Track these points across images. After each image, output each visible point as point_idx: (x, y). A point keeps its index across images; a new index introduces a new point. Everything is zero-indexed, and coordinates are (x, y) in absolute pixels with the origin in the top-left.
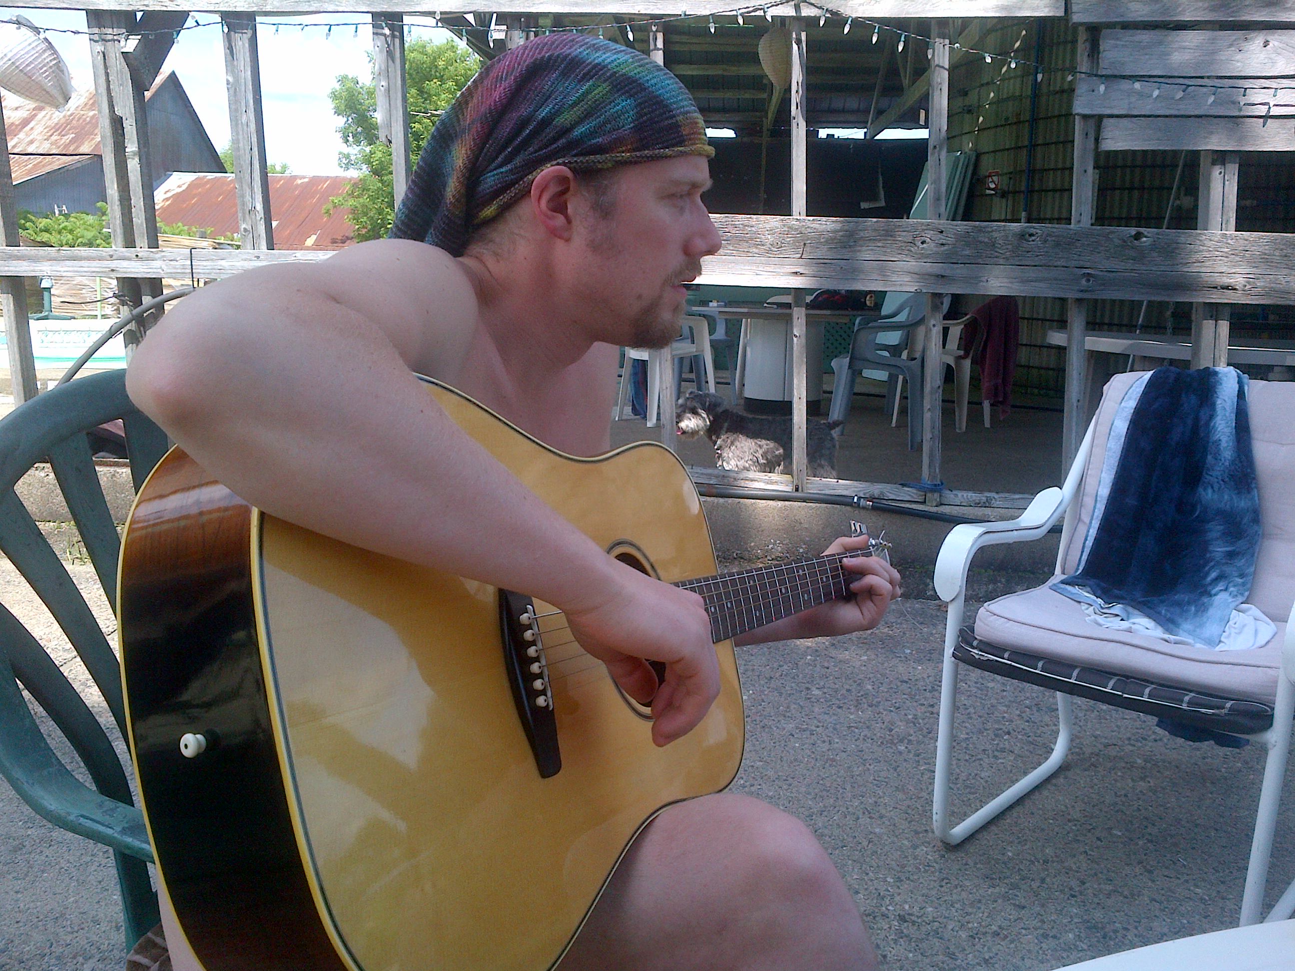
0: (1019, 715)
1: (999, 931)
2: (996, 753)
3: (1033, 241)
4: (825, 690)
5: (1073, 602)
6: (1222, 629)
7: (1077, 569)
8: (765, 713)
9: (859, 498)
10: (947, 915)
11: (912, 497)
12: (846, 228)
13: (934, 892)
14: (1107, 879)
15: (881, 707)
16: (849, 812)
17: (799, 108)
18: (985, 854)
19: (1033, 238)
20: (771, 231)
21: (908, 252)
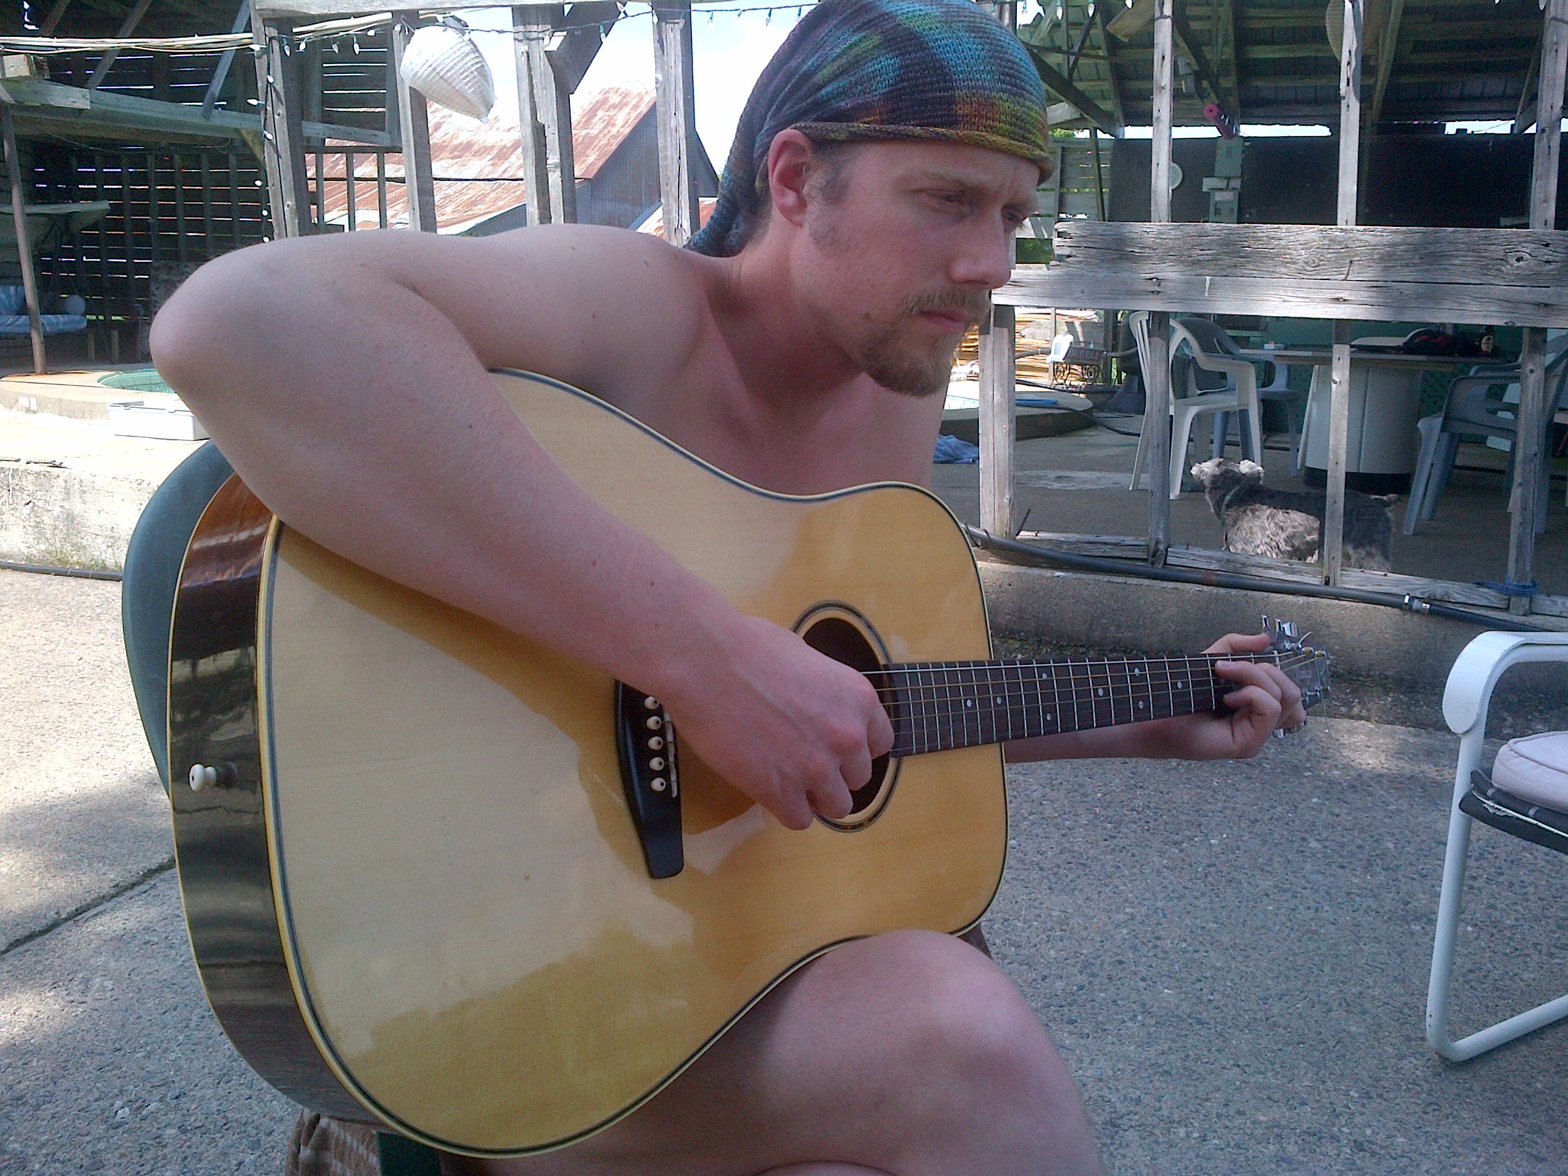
9: (1412, 599)
10: (1423, 1151)
11: (1490, 601)
12: (1410, 240)
15: (1399, 872)
16: (1320, 1001)
17: (1351, 84)
18: (1501, 1080)
20: (1306, 245)
21: (1496, 272)
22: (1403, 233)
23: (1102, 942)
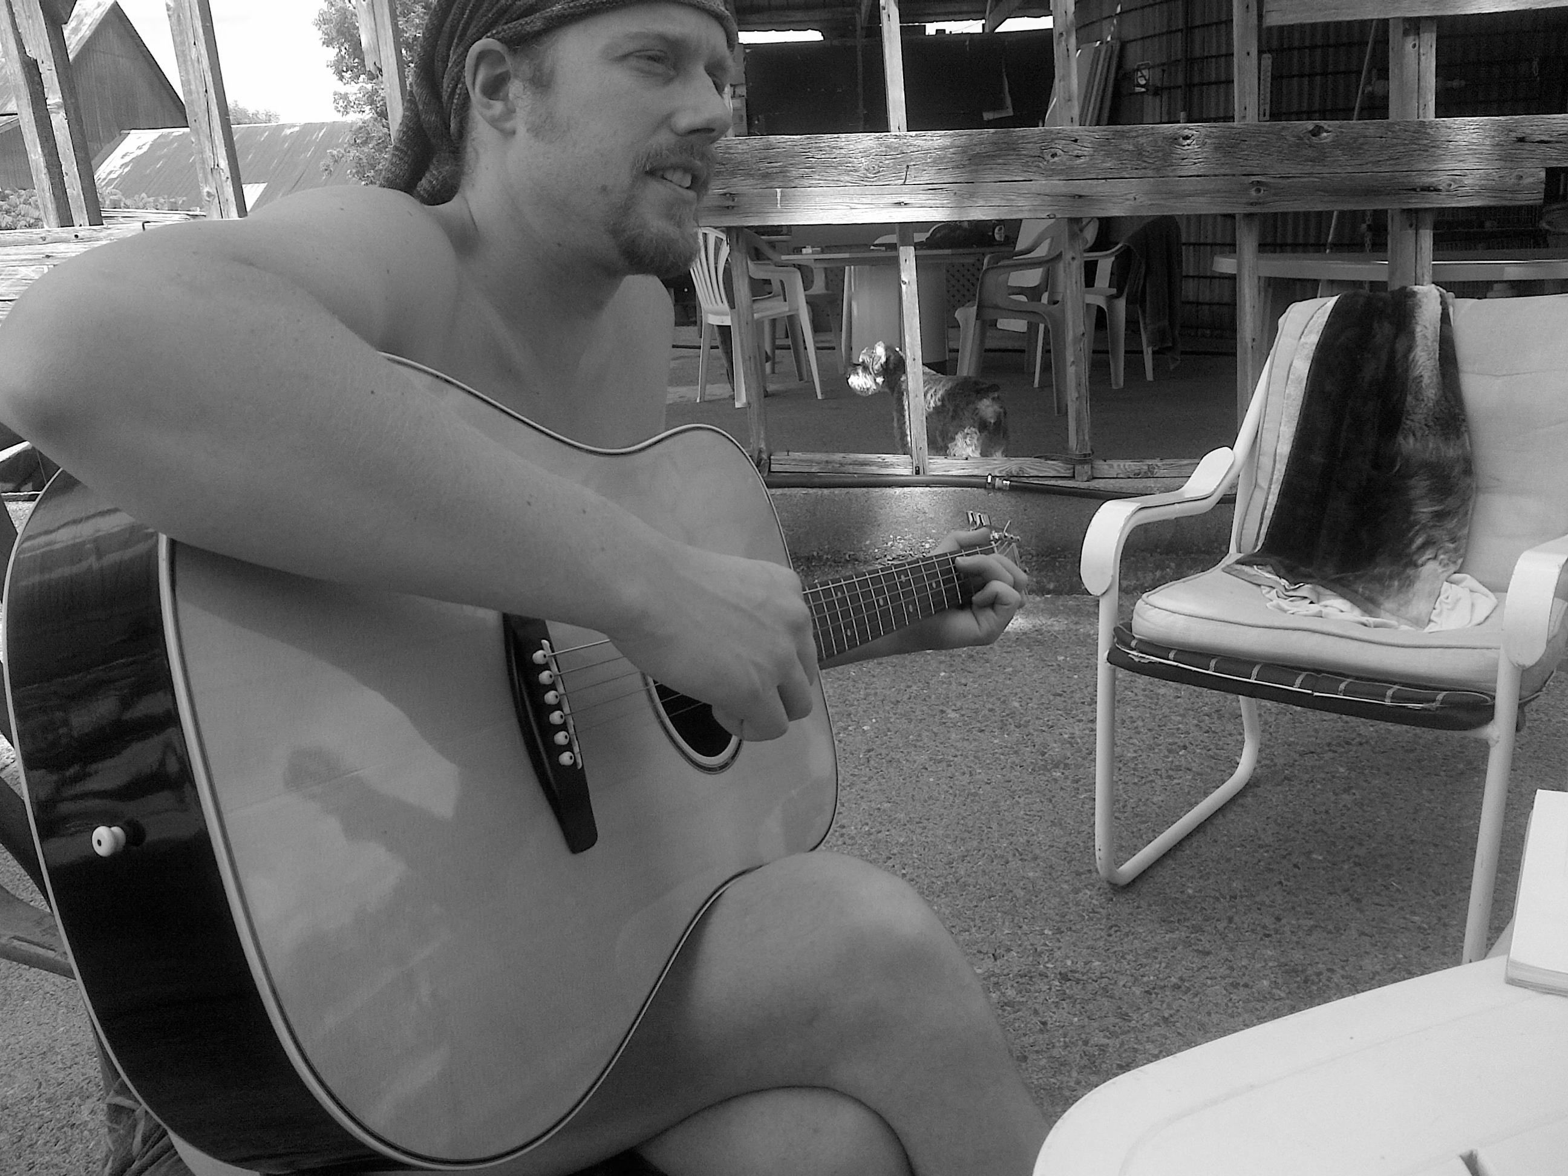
0: (1197, 725)
1: (1179, 983)
2: (1171, 773)
3: (1188, 145)
5: (1250, 585)
6: (1432, 605)
7: (1255, 548)
9: (994, 477)
10: (1117, 969)
11: (1059, 472)
12: (957, 143)
13: (1101, 943)
14: (1306, 913)
16: (996, 855)
18: (1160, 893)
19: (1188, 141)
20: (866, 153)
21: (1035, 169)
22: (951, 136)
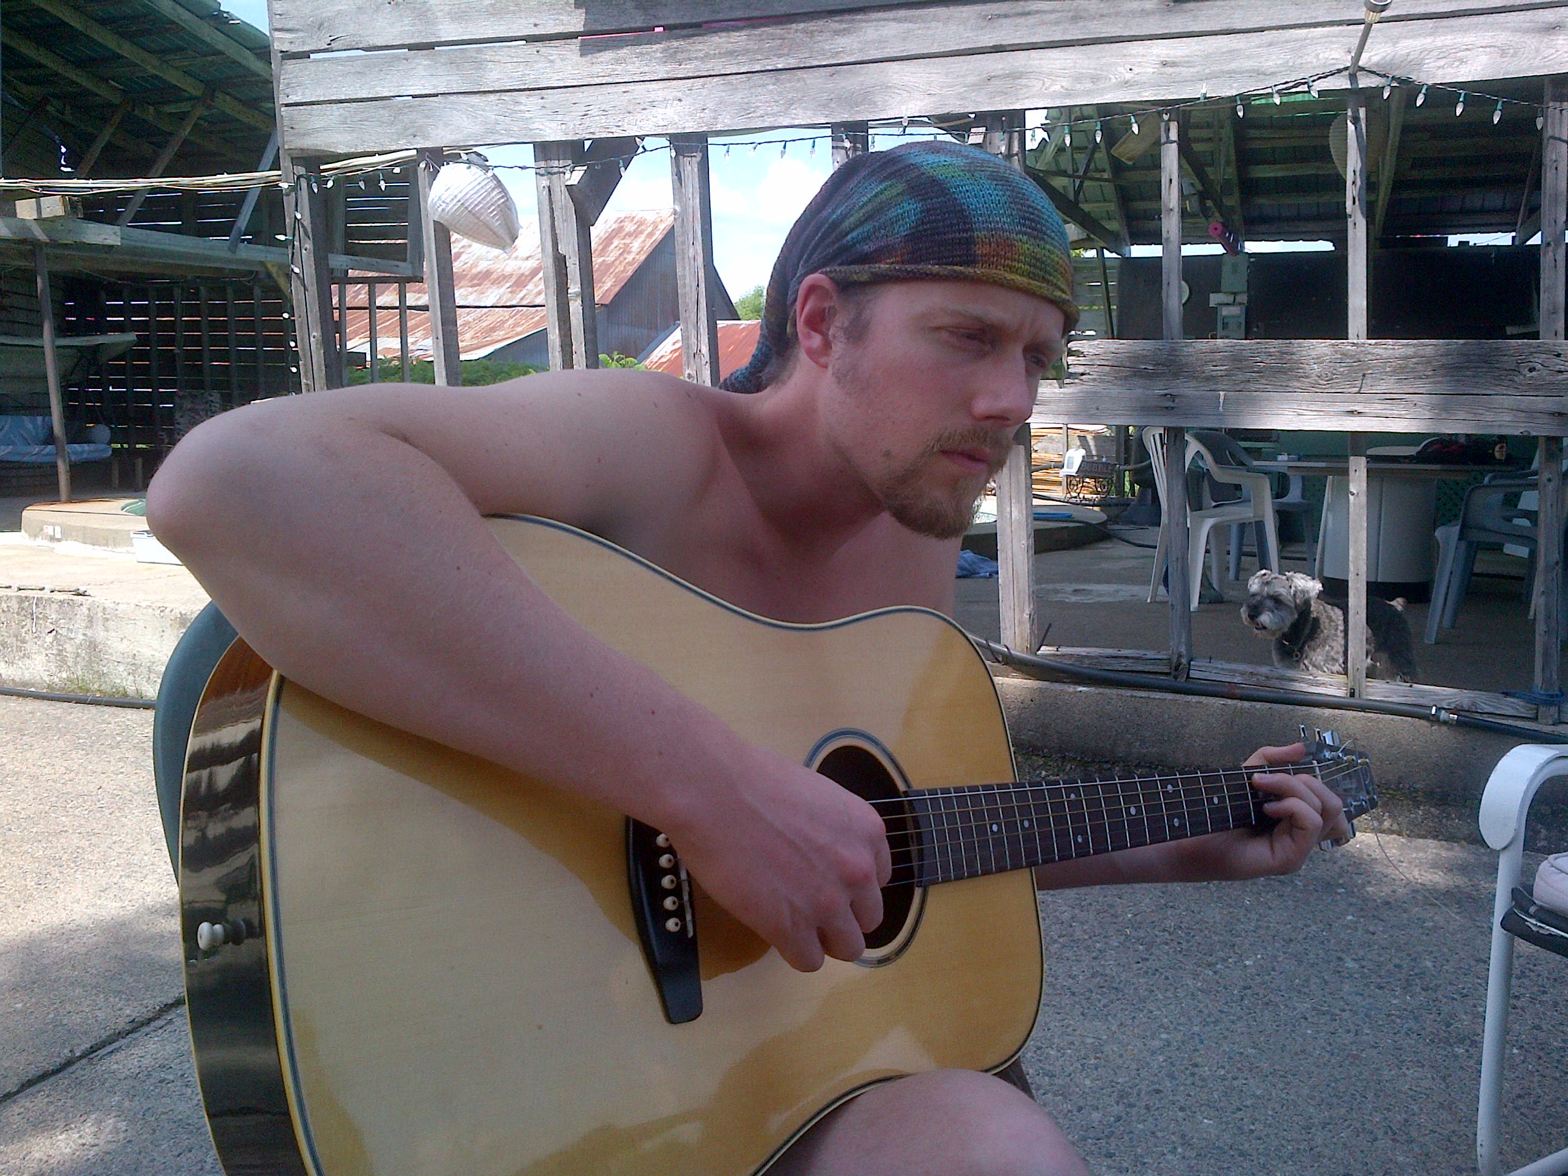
4: (1364, 963)
8: (1273, 985)
9: (1438, 709)
11: (1518, 711)
12: (1421, 353)
15: (1439, 992)
17: (1357, 203)
20: (1319, 360)
21: (1509, 383)
22: (1414, 345)
23: (1138, 1070)
